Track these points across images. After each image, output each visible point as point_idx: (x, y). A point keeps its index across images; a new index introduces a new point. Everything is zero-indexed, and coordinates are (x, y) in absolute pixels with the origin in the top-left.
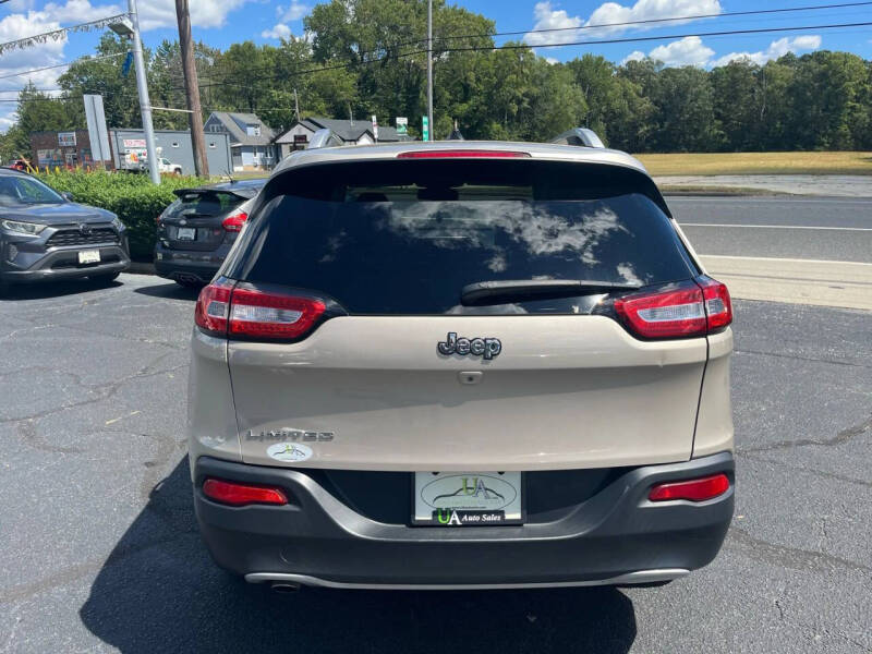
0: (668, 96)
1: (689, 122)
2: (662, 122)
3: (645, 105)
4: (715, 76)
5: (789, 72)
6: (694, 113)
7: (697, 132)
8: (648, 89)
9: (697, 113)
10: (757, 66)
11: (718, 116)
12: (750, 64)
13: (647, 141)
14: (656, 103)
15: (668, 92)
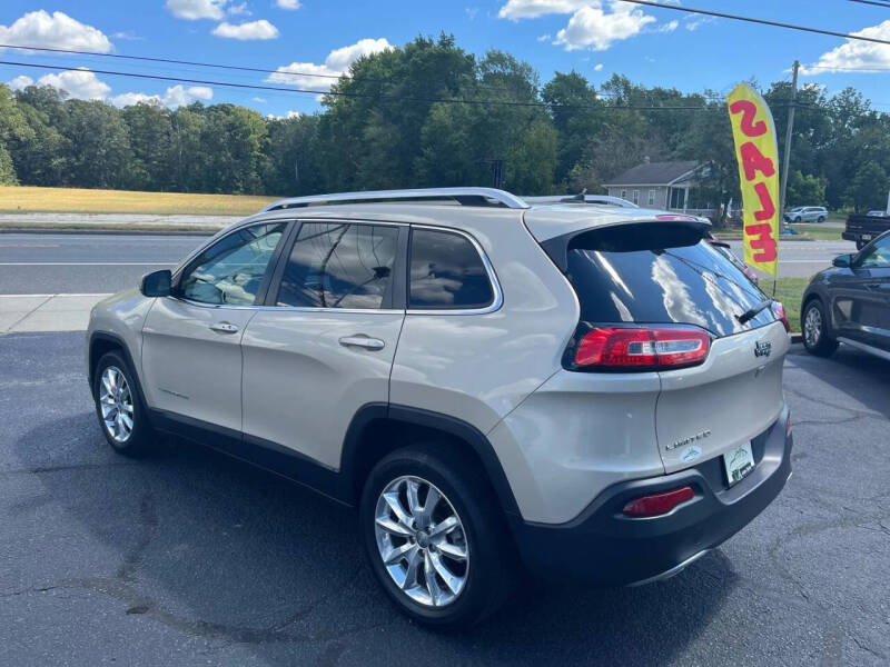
0: (80, 128)
1: (107, 156)
2: (76, 154)
3: (54, 135)
4: (129, 114)
5: (201, 120)
6: (112, 149)
7: (117, 169)
8: (56, 119)
9: (115, 149)
10: (168, 110)
11: (138, 155)
12: (162, 107)
13: (63, 174)
14: (66, 135)
15: (79, 124)
